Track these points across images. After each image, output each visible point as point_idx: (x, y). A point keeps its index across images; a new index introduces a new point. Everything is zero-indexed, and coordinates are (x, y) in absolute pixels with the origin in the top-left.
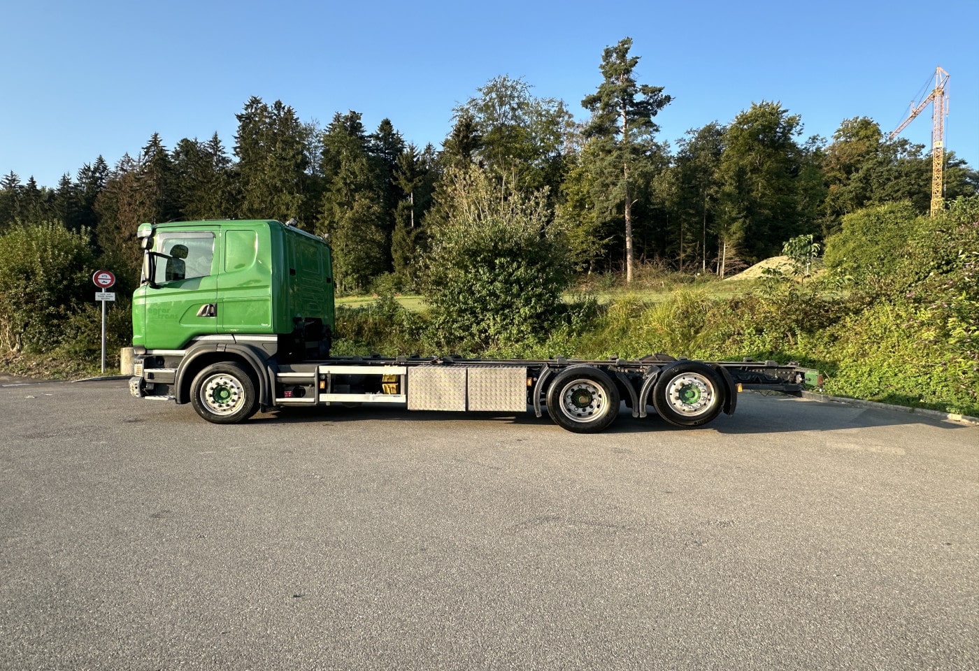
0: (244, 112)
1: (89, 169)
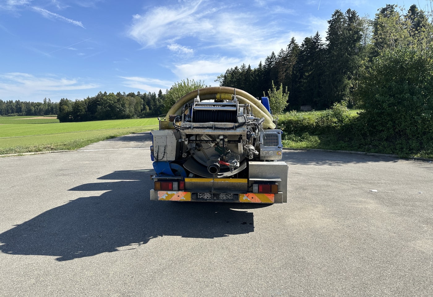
0: (332, 19)
1: (268, 58)
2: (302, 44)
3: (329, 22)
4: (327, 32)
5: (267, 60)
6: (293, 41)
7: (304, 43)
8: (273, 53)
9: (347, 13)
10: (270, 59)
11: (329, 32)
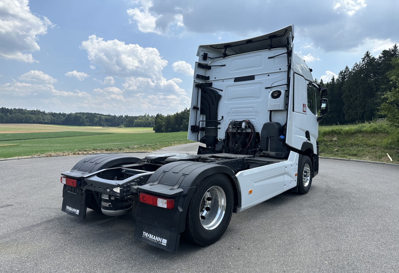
2: (379, 56)
5: (341, 74)
6: (367, 55)
7: (381, 55)
8: (347, 68)
10: (344, 73)
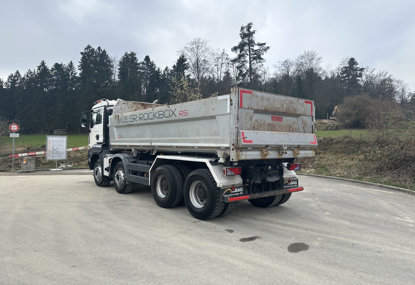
0: (84, 51)
1: (12, 76)
3: (82, 53)
4: (79, 62)
9: (98, 50)
11: (81, 62)
